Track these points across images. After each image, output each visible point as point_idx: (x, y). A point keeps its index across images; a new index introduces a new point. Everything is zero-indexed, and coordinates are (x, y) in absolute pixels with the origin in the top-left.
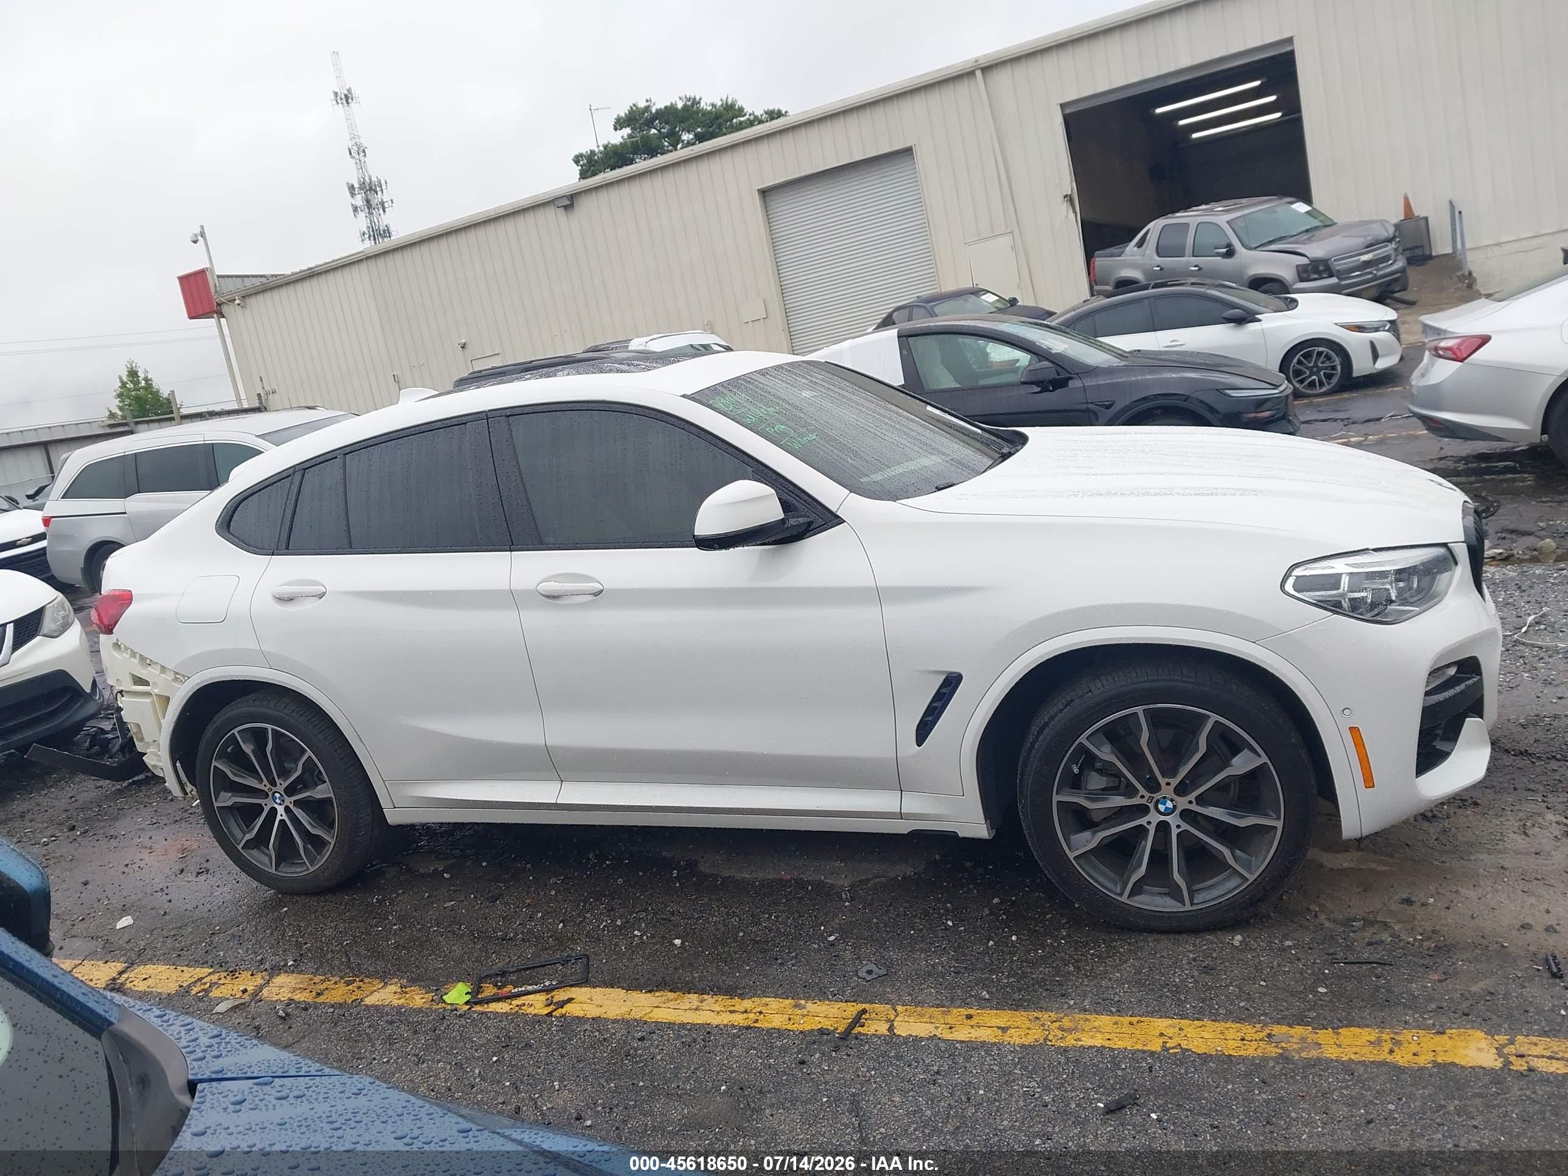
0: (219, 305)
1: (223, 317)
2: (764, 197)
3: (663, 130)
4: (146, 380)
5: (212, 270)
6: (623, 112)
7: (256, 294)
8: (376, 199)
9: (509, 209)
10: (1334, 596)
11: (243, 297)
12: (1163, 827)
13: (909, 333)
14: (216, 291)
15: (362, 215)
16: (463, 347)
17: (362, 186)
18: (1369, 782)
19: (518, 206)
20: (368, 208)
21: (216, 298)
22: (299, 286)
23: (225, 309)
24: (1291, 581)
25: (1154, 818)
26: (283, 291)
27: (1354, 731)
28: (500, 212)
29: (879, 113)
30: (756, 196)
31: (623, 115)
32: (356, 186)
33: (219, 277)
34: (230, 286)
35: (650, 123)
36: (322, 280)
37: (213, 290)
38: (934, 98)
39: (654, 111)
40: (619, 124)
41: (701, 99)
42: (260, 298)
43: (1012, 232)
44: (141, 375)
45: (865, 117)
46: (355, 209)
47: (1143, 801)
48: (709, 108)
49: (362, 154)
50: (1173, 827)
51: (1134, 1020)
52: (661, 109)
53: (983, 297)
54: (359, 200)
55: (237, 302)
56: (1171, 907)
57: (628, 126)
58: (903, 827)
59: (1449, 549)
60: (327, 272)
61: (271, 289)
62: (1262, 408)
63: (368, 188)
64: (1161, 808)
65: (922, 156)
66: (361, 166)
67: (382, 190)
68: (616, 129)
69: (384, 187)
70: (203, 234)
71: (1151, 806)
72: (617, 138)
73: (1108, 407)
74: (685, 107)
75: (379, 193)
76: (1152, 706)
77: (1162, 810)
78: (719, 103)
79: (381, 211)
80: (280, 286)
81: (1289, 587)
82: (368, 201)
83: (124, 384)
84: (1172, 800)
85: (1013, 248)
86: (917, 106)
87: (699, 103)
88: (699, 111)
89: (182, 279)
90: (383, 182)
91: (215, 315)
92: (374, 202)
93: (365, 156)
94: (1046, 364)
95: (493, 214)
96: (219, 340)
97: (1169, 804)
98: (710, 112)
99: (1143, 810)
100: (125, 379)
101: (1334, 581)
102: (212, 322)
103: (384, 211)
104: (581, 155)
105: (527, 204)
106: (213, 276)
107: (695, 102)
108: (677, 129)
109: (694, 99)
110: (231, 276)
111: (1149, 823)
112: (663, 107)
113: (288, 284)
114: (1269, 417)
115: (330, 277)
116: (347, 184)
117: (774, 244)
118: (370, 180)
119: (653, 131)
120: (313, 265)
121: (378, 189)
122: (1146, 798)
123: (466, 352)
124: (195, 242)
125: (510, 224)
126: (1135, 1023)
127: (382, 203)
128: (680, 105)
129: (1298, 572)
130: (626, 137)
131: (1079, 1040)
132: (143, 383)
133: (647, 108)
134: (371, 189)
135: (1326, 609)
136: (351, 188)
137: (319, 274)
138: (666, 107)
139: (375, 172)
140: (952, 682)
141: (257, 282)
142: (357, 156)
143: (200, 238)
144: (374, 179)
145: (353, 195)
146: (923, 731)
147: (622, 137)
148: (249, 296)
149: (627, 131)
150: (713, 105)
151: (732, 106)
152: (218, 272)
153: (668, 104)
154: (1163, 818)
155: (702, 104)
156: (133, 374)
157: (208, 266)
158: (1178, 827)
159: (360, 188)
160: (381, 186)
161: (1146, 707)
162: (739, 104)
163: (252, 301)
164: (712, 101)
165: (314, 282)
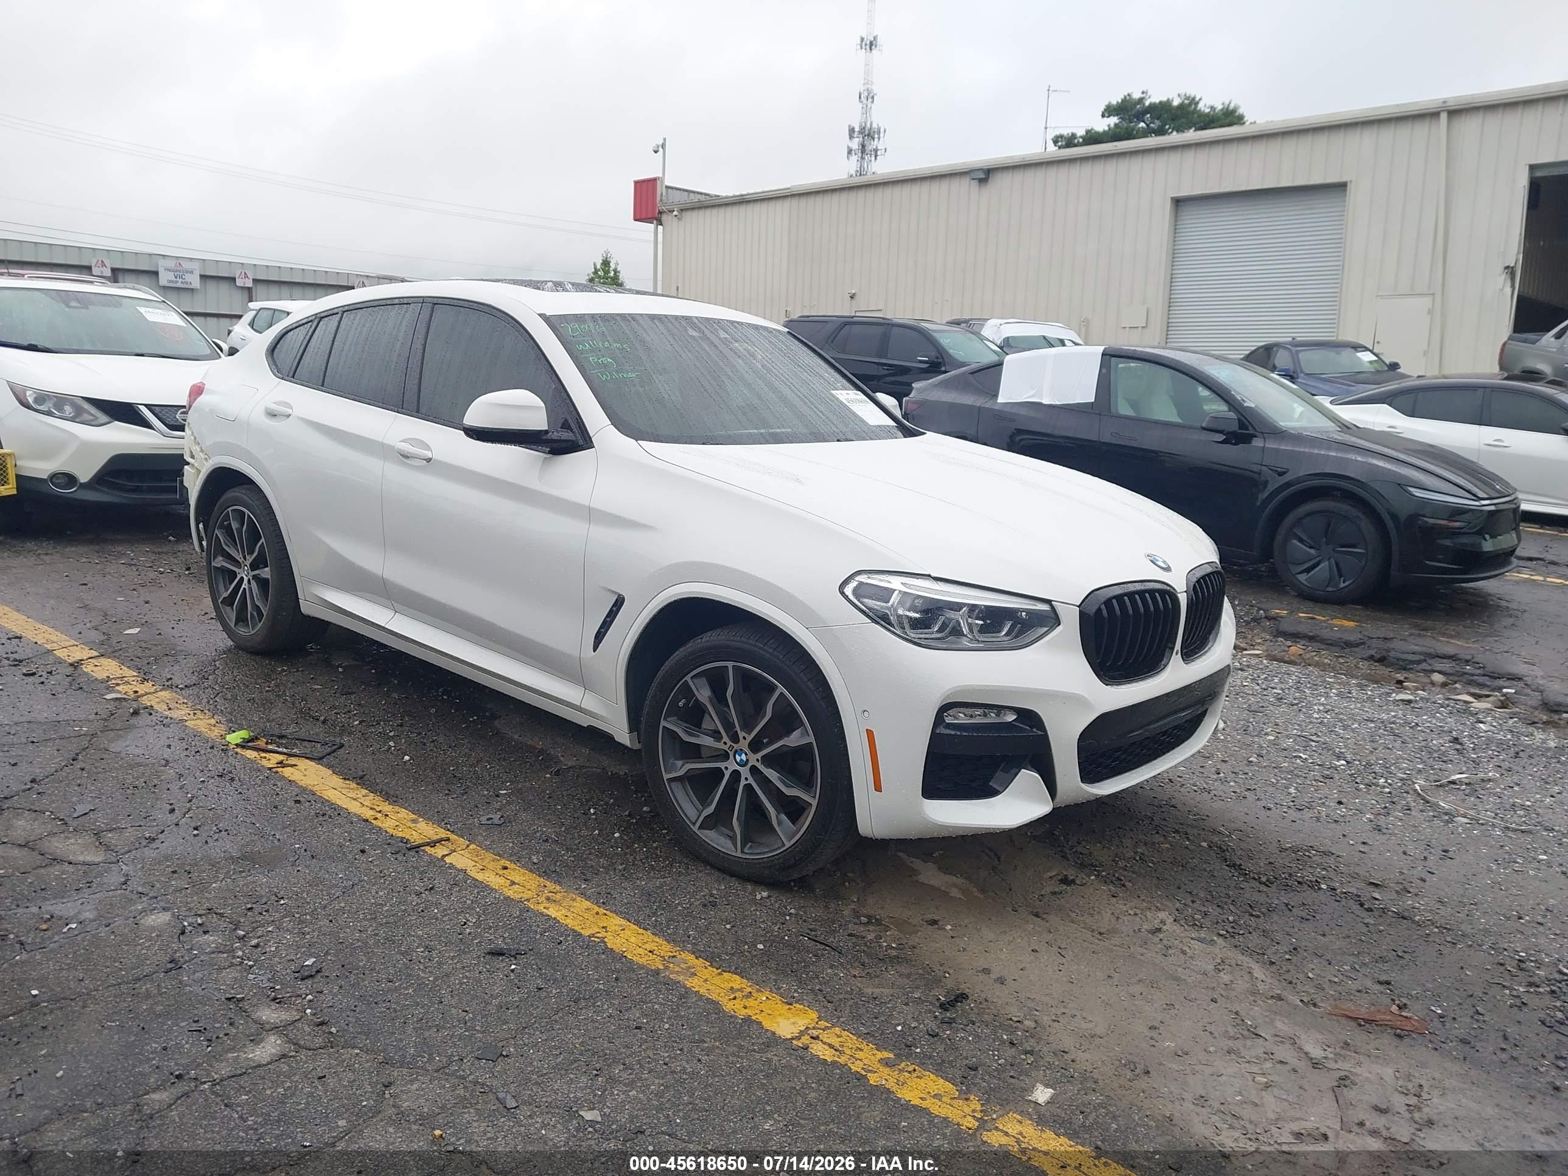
0: (660, 213)
1: (661, 225)
2: (1177, 206)
3: (1152, 125)
4: (615, 271)
5: (662, 179)
6: (1116, 99)
7: (693, 209)
8: (872, 145)
9: (928, 173)
10: (882, 607)
11: (682, 210)
12: (736, 775)
13: (1113, 353)
14: (661, 200)
15: (854, 158)
16: (852, 297)
17: (862, 131)
18: (878, 788)
19: (937, 171)
20: (862, 153)
21: (660, 206)
22: (729, 209)
23: (664, 218)
24: (853, 585)
25: (730, 766)
26: (715, 211)
27: (870, 734)
28: (920, 174)
29: (1322, 140)
30: (1168, 203)
31: (1115, 103)
32: (857, 129)
33: (667, 187)
34: (677, 197)
35: (1140, 116)
36: (750, 208)
37: (658, 198)
38: (1387, 135)
39: (1147, 103)
40: (1109, 111)
41: (1200, 99)
42: (695, 213)
43: (1433, 294)
44: (612, 265)
45: (1306, 142)
46: (850, 151)
47: (726, 748)
48: (1207, 110)
49: (870, 100)
50: (743, 779)
51: (602, 911)
52: (1155, 104)
53: (1359, 354)
54: (855, 144)
55: (675, 213)
56: (727, 849)
57: (1117, 115)
58: (584, 721)
59: (1052, 607)
60: (755, 201)
61: (707, 207)
62: (1457, 518)
63: (867, 133)
64: (738, 758)
65: (1357, 196)
66: (866, 111)
67: (879, 138)
68: (1103, 116)
69: (882, 135)
70: (663, 146)
71: (731, 754)
72: (1103, 125)
73: (1281, 474)
74: (1181, 106)
75: (876, 140)
76: (739, 664)
77: (738, 760)
78: (1219, 107)
79: (873, 158)
80: (713, 206)
81: (849, 590)
82: (863, 146)
83: (596, 272)
84: (746, 754)
85: (1430, 312)
86: (1366, 140)
87: (1198, 103)
88: (1195, 111)
89: (636, 183)
90: (882, 130)
91: (655, 222)
92: (869, 148)
93: (873, 102)
94: (1232, 415)
95: (911, 175)
96: (652, 245)
97: (744, 757)
98: (1208, 115)
99: (725, 756)
100: (598, 267)
101: (885, 594)
102: (650, 227)
103: (876, 159)
104: (1061, 136)
105: (945, 170)
106: (662, 185)
107: (1194, 102)
108: (1167, 127)
109: (1194, 99)
110: (680, 189)
111: (726, 768)
112: (1158, 101)
113: (720, 205)
114: (1459, 528)
115: (757, 207)
116: (849, 126)
117: (1174, 255)
118: (871, 125)
119: (1142, 125)
120: (745, 193)
121: (876, 136)
122: (728, 745)
123: (854, 301)
124: (656, 152)
125: (925, 188)
126: (600, 913)
127: (876, 150)
128: (1176, 103)
129: (862, 578)
130: (1112, 125)
131: (547, 908)
132: (612, 274)
133: (1141, 100)
134: (869, 135)
135: (868, 616)
136: (852, 131)
137: (748, 202)
138: (1161, 102)
139: (877, 119)
140: (619, 602)
141: (695, 198)
142: (865, 101)
143: (661, 149)
144: (875, 126)
145: (851, 137)
146: (599, 637)
147: (1109, 126)
148: (687, 209)
149: (1113, 120)
150: (1212, 108)
151: (1234, 111)
152: (667, 183)
153: (1164, 99)
154: (738, 768)
155: (1201, 106)
156: (606, 263)
157: (661, 176)
158: (746, 779)
159: (860, 132)
160: (879, 133)
161: (735, 664)
162: (1241, 111)
163: (688, 216)
164: (1212, 104)
165: (742, 209)
